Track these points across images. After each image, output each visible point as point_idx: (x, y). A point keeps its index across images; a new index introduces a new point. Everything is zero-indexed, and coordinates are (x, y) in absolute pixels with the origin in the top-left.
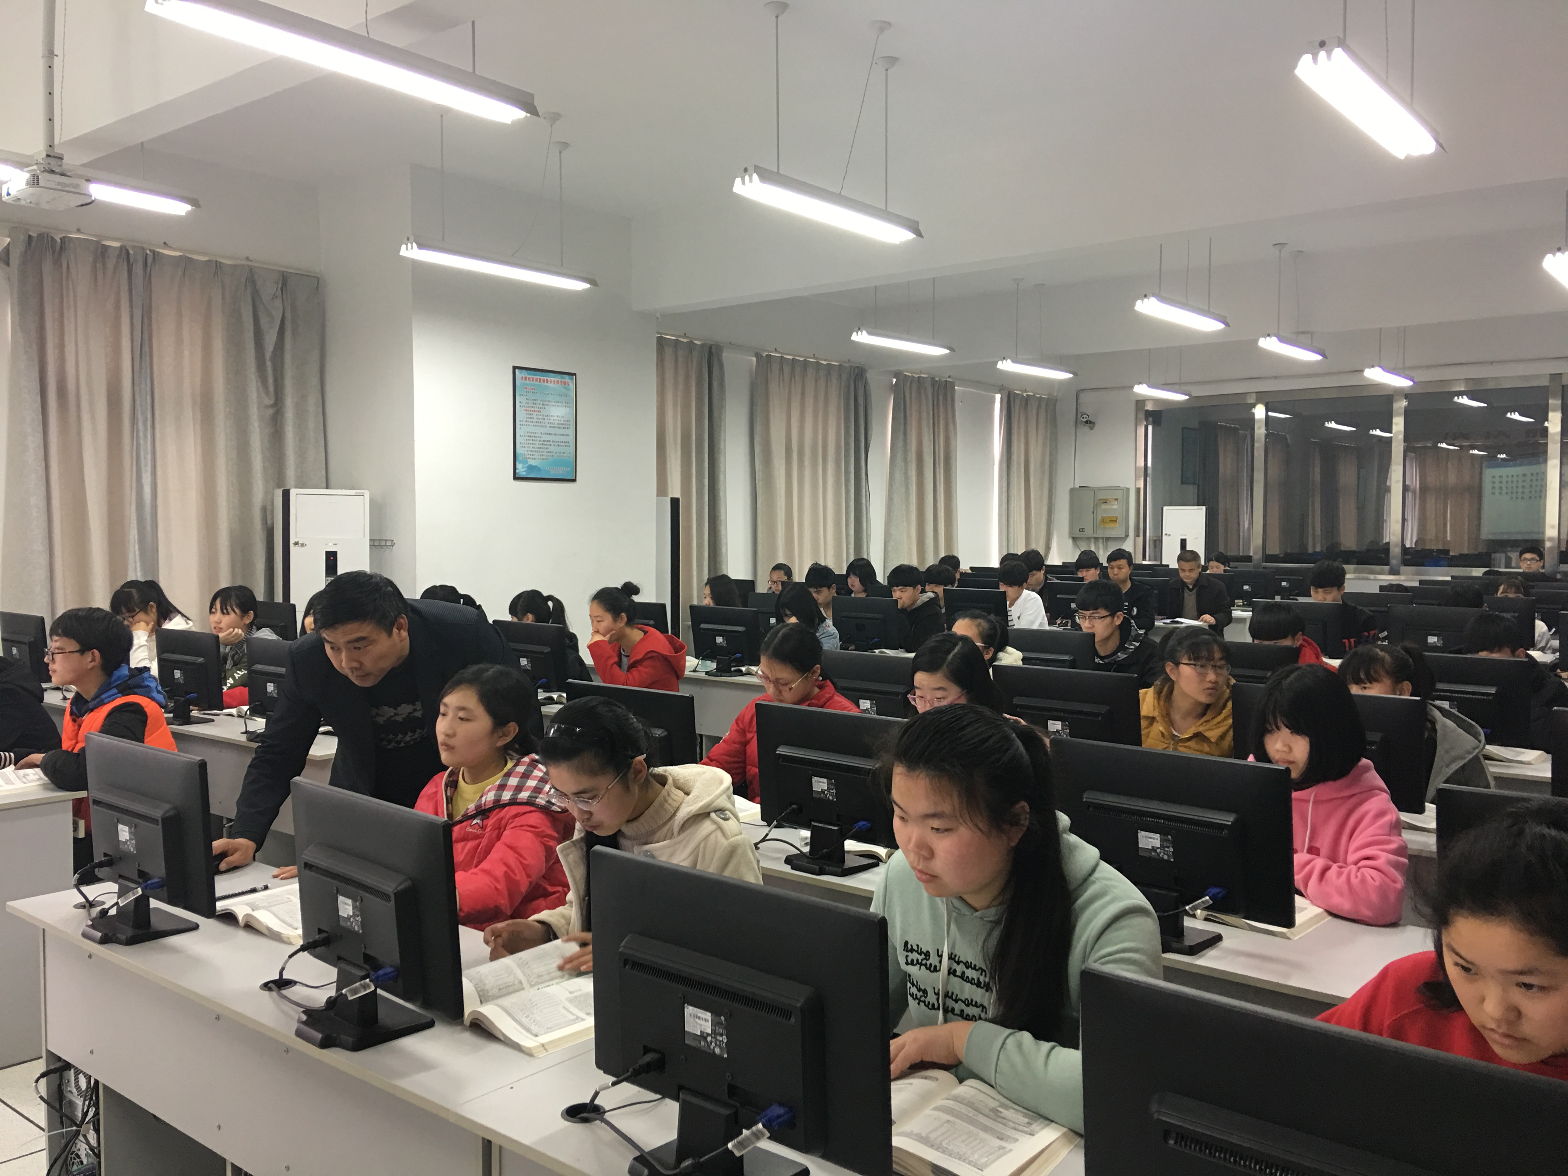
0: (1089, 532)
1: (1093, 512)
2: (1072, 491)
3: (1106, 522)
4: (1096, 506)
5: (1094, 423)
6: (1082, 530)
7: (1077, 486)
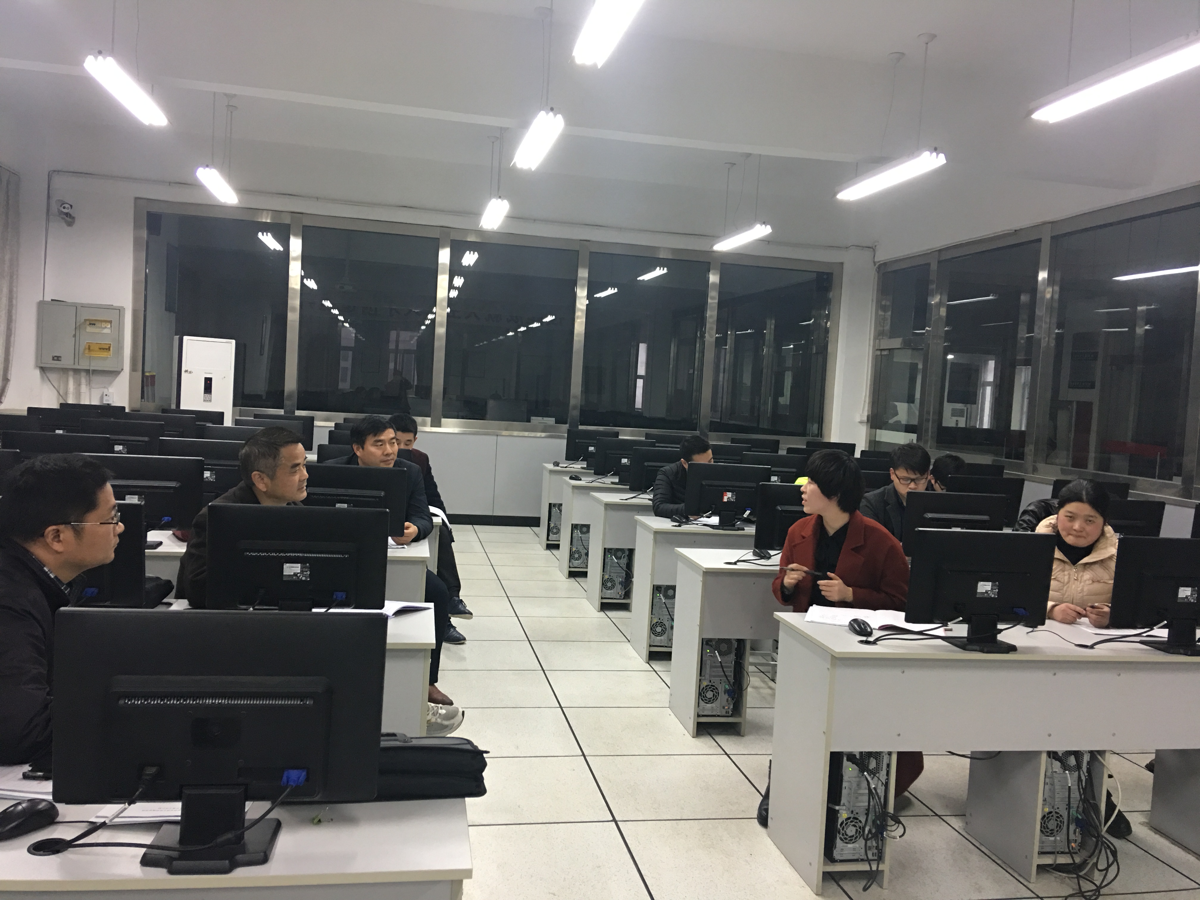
0: (67, 362)
1: (75, 336)
2: (41, 305)
3: (93, 350)
4: (78, 327)
5: (74, 218)
6: (57, 358)
7: (48, 298)
